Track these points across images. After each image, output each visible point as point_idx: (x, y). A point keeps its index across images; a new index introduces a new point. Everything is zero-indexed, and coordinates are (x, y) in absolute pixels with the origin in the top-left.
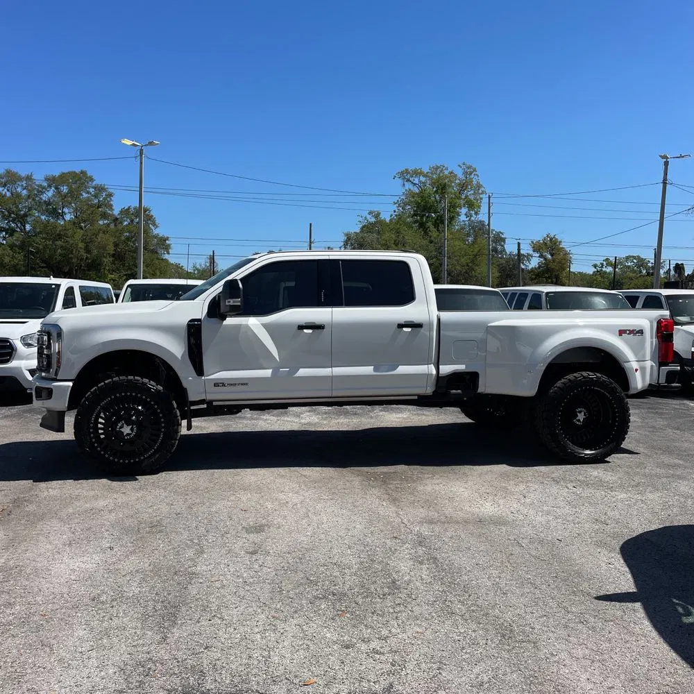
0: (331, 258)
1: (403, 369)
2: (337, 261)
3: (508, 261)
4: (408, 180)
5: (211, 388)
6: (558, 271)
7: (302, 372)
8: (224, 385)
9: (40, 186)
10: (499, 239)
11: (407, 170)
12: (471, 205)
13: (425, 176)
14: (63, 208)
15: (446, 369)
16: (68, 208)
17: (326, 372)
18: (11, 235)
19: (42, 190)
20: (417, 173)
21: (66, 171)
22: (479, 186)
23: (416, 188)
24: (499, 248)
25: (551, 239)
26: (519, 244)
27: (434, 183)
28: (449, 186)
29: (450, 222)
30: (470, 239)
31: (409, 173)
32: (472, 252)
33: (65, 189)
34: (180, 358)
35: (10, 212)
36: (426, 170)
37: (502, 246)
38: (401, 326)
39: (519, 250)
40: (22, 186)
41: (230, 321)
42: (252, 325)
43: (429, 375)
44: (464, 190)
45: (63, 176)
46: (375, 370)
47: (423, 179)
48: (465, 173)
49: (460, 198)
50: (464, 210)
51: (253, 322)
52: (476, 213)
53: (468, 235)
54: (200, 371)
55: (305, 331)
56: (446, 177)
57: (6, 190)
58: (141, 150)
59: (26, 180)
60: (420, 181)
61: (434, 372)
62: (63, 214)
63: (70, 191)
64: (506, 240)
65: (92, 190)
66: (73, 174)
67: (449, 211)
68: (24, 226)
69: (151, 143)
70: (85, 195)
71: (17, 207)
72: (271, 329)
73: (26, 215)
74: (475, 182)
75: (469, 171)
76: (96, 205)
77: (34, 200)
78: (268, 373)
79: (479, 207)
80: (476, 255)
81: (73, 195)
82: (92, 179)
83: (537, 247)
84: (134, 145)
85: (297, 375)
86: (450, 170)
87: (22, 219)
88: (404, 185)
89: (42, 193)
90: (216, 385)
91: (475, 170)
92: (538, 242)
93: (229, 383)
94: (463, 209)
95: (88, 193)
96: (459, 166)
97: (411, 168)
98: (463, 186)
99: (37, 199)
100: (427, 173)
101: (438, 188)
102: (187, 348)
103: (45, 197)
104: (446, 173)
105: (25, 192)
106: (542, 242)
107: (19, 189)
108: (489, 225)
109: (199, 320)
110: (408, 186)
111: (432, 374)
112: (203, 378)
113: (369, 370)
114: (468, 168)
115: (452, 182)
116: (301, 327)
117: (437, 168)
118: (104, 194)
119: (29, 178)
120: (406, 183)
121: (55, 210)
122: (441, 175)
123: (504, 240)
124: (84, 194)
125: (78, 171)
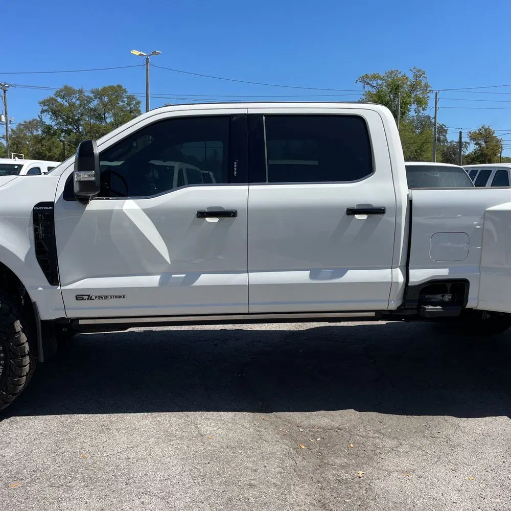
0: (251, 112)
1: (354, 275)
2: (259, 116)
3: (448, 148)
4: (368, 84)
5: (71, 301)
6: (490, 156)
7: (205, 279)
8: (90, 298)
9: (88, 97)
10: (442, 130)
11: (366, 75)
12: (420, 102)
13: (382, 79)
14: (105, 113)
15: (418, 276)
16: (109, 113)
17: (239, 279)
18: (69, 134)
19: (89, 100)
20: (375, 77)
21: (107, 86)
22: (427, 86)
23: (374, 90)
24: (442, 137)
25: (486, 130)
26: (461, 133)
27: (390, 85)
28: (401, 87)
29: (401, 117)
30: (418, 131)
31: (368, 77)
32: (420, 140)
33: (106, 99)
34: (23, 260)
35: (68, 118)
36: (382, 75)
37: (444, 136)
38: (352, 212)
39: (461, 138)
40: (76, 97)
41: (96, 205)
42: (130, 210)
43: (392, 284)
44: (414, 90)
45: (104, 89)
46: (312, 276)
47: (380, 82)
48: (416, 76)
49: (410, 97)
50: (414, 107)
51: (131, 207)
52: (424, 109)
53: (416, 127)
54: (53, 277)
55: (208, 219)
56: (400, 79)
57: (64, 101)
58: (147, 59)
59: (79, 93)
60: (378, 84)
61: (401, 279)
62: (105, 118)
63: (110, 100)
64: (448, 131)
65: (125, 99)
66: (112, 88)
67: (401, 107)
68: (78, 128)
69: (154, 53)
70: (121, 104)
71: (73, 113)
72: (156, 216)
73: (79, 120)
74: (423, 84)
75: (419, 74)
76: (128, 110)
77: (84, 107)
78: (153, 280)
79: (426, 104)
80: (424, 143)
81: (112, 104)
82: (125, 91)
83: (474, 137)
84: (141, 55)
85: (197, 283)
86: (403, 74)
87: (77, 122)
88: (364, 87)
89: (89, 102)
90: (79, 298)
91: (424, 73)
92: (475, 132)
93: (97, 295)
94: (413, 105)
95: (123, 101)
96: (411, 70)
97: (370, 73)
98: (413, 87)
99: (87, 107)
100: (384, 77)
101: (392, 89)
102: (34, 245)
103: (92, 105)
104: (399, 76)
105: (78, 102)
106: (478, 132)
107: (74, 100)
108: (435, 118)
109: (51, 204)
110: (368, 88)
111: (397, 283)
112: (59, 288)
113: (302, 276)
114: (418, 71)
115: (404, 84)
116: (202, 214)
117: (392, 72)
118: (134, 102)
119: (80, 91)
120: (366, 86)
121: (99, 115)
122: (395, 78)
123: (446, 131)
124: (120, 102)
125: (115, 85)
